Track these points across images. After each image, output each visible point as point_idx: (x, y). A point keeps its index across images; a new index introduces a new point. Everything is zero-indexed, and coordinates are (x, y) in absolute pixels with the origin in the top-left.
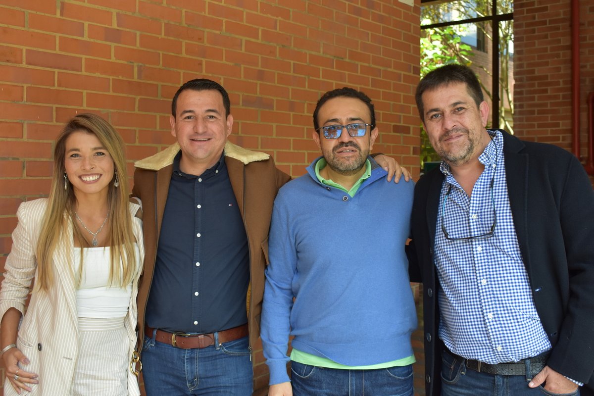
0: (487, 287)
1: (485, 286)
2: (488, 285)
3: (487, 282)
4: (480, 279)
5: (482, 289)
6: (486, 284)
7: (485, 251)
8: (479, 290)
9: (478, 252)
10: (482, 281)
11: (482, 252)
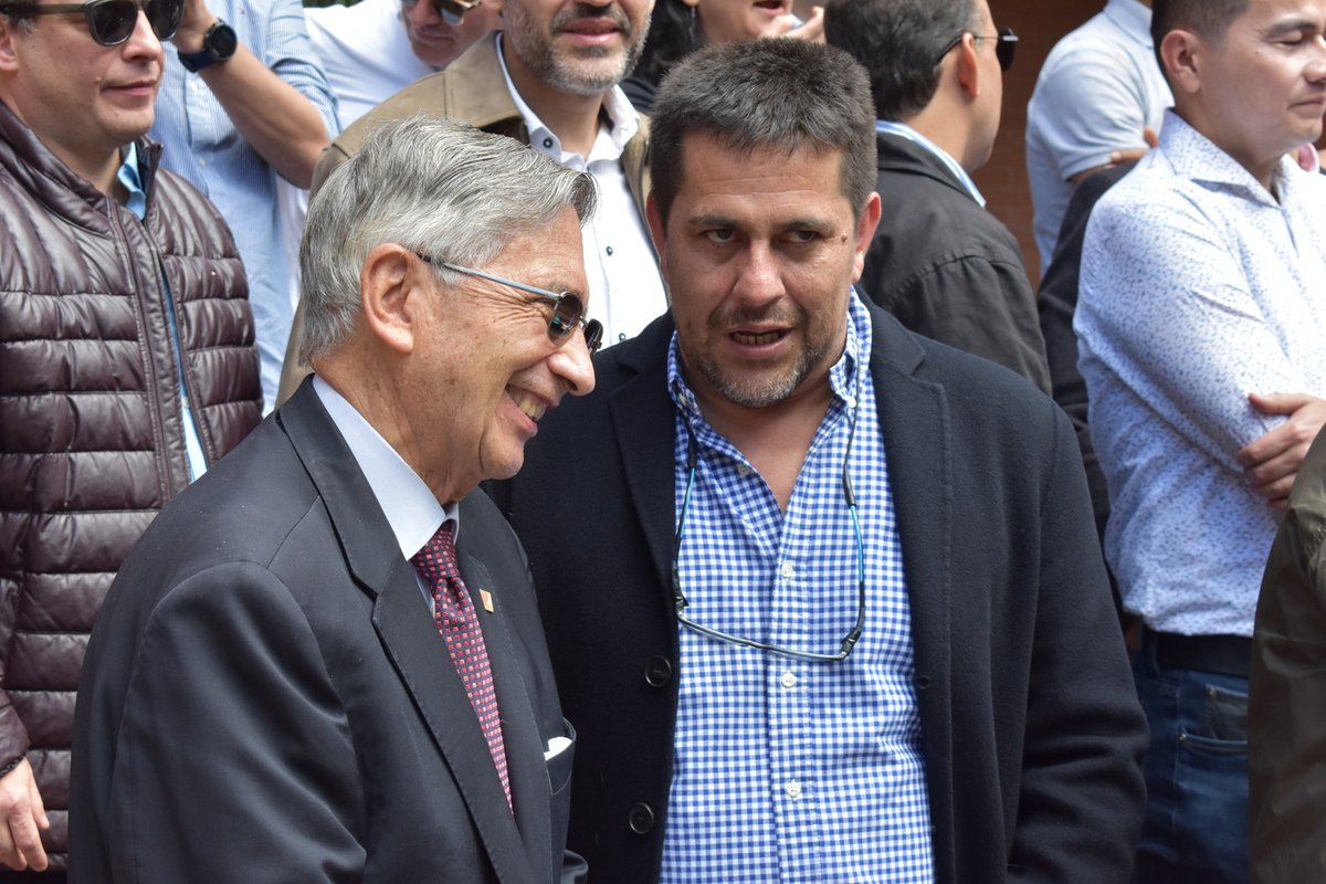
0: (801, 806)
1: (795, 803)
2: (805, 801)
3: (804, 790)
4: (782, 780)
5: (785, 813)
6: (801, 796)
7: (804, 689)
8: (776, 815)
9: (783, 691)
10: (787, 786)
11: (794, 690)
